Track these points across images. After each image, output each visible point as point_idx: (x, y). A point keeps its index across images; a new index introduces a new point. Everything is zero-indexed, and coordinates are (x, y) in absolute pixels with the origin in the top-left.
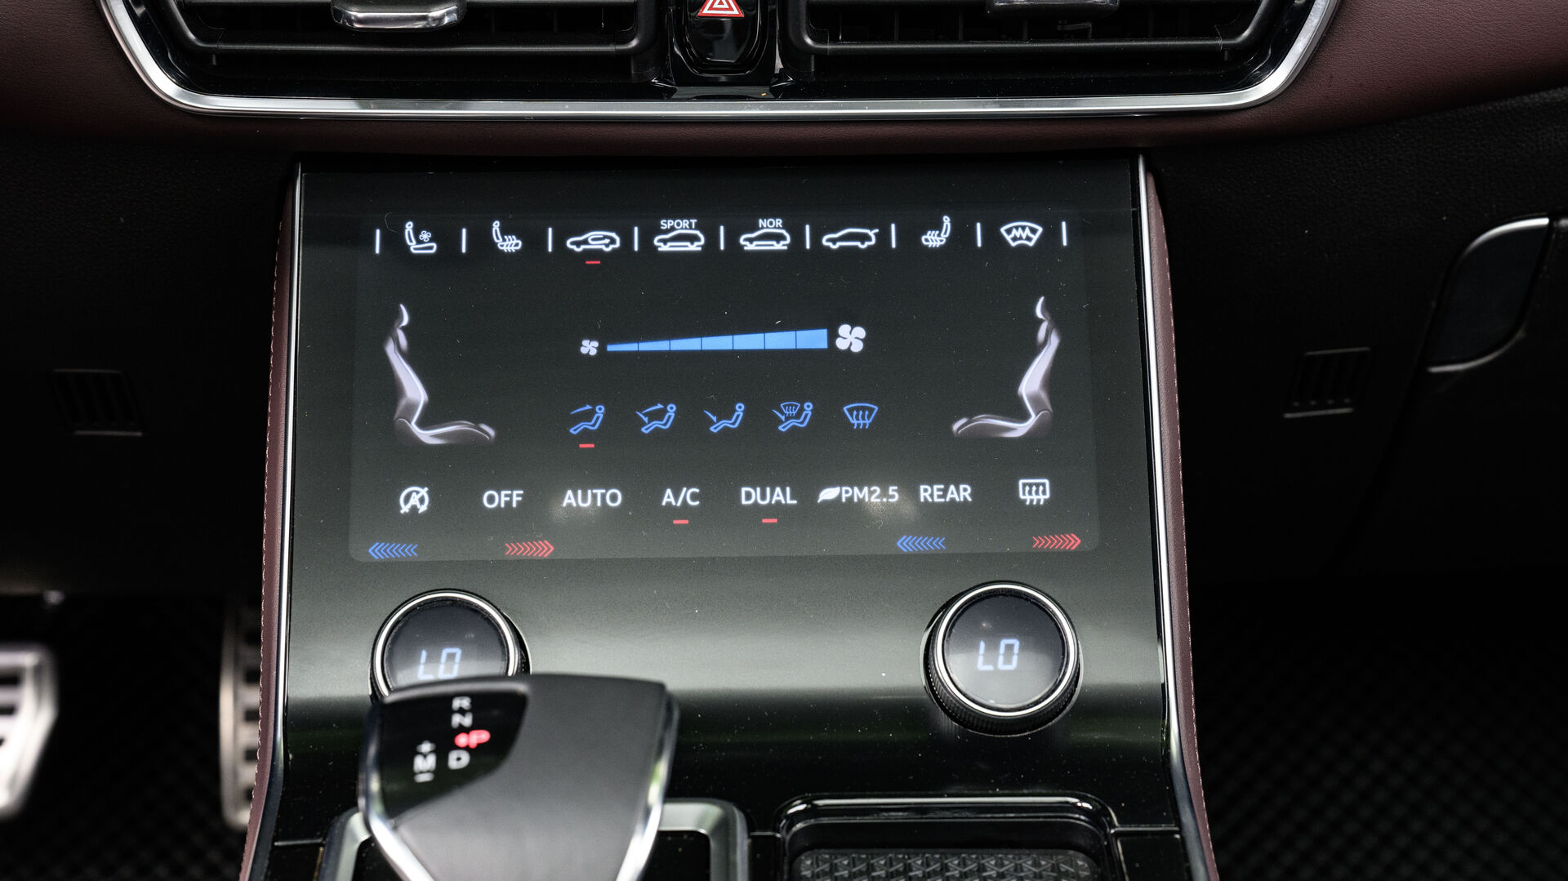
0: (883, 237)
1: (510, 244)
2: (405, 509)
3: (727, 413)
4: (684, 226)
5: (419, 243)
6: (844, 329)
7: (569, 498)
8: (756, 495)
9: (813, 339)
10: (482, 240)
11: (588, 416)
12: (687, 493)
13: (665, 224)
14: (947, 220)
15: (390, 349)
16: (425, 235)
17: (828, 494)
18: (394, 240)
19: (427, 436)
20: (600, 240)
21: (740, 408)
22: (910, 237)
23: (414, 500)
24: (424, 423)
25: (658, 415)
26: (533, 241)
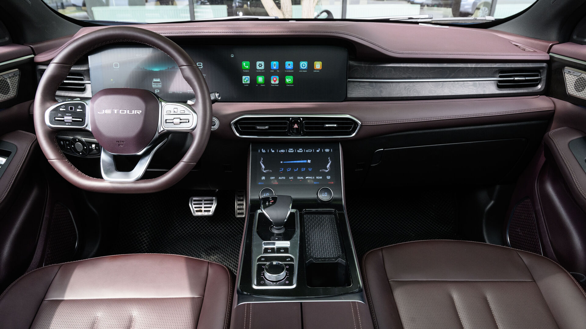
0: (312, 151)
1: (273, 151)
2: (262, 179)
3: (296, 169)
4: (291, 149)
5: (263, 151)
6: (308, 160)
7: (280, 178)
8: (299, 178)
9: (305, 161)
10: (270, 151)
11: (281, 169)
12: (292, 177)
13: (289, 149)
14: (319, 149)
15: (261, 162)
16: (264, 150)
17: (307, 178)
18: (261, 151)
19: (265, 171)
20: (282, 151)
21: (297, 169)
22: (315, 151)
23: (263, 178)
24: (264, 170)
25: (289, 169)
26: (276, 151)
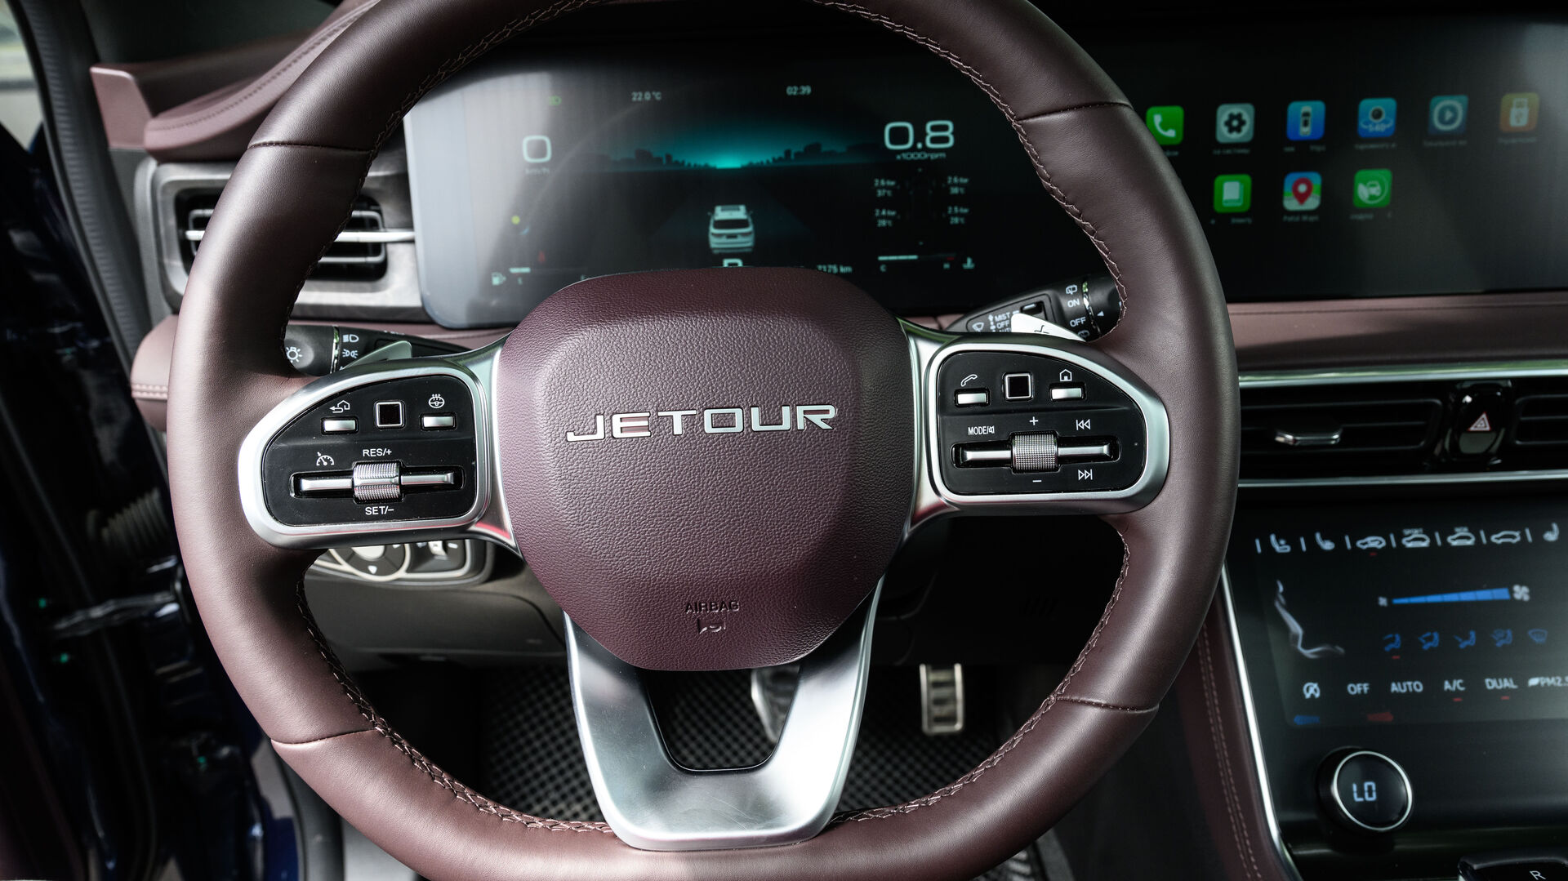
0: (1523, 535)
1: (1328, 546)
2: (1308, 696)
3: (1467, 638)
4: (1416, 533)
5: (1281, 547)
6: (1516, 588)
7: (1394, 688)
8: (1494, 683)
9: (1501, 594)
10: (1311, 542)
11: (1392, 640)
12: (1457, 683)
13: (1407, 532)
14: (1555, 526)
15: (1277, 605)
16: (1282, 542)
17: (1533, 682)
18: (1266, 544)
19: (1309, 653)
20: (1374, 542)
21: (1473, 634)
22: (1538, 536)
23: (1312, 691)
24: (1306, 646)
25: (1430, 639)
26: (1340, 544)
